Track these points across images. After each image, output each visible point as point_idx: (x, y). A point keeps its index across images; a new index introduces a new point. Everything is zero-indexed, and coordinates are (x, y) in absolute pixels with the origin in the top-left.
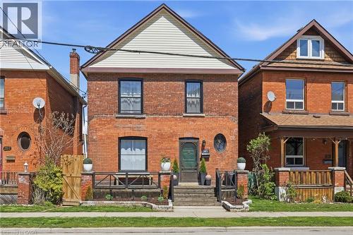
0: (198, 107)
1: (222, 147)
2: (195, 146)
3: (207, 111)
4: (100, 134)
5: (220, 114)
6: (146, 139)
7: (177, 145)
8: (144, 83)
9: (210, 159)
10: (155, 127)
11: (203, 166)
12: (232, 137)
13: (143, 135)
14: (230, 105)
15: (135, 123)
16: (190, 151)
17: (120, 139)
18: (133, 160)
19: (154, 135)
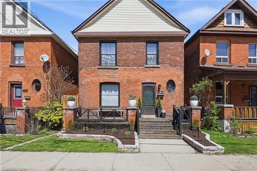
0: (155, 61)
1: (172, 90)
2: (153, 89)
3: (162, 63)
4: (86, 80)
5: (171, 65)
6: (118, 84)
7: (140, 88)
8: (118, 44)
9: (164, 98)
10: (125, 75)
11: (159, 104)
12: (180, 81)
13: (116, 81)
14: (178, 58)
15: (111, 72)
16: (149, 92)
17: (101, 84)
18: (110, 99)
19: (124, 81)
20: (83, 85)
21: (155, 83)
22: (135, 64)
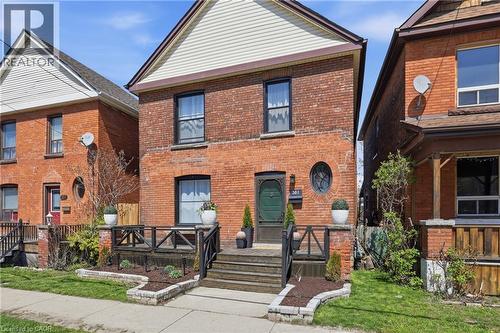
2: (279, 185)
4: (153, 174)
5: (321, 128)
6: (208, 177)
7: (252, 184)
8: (208, 95)
9: (304, 205)
10: (220, 158)
11: (289, 217)
12: (343, 166)
13: (205, 173)
14: (338, 110)
15: (194, 155)
16: (273, 193)
17: (178, 180)
18: (196, 211)
19: (220, 171)
20: (147, 183)
21: (284, 173)
22: (242, 134)
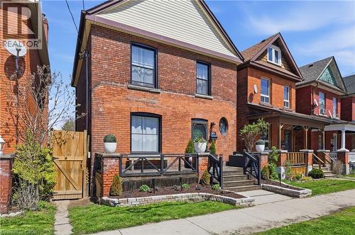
2: (204, 128)
3: (214, 94)
6: (159, 117)
7: (190, 125)
8: (159, 54)
10: (169, 104)
13: (158, 112)
19: (169, 114)
20: (100, 114)
21: (207, 121)
22: (183, 91)
